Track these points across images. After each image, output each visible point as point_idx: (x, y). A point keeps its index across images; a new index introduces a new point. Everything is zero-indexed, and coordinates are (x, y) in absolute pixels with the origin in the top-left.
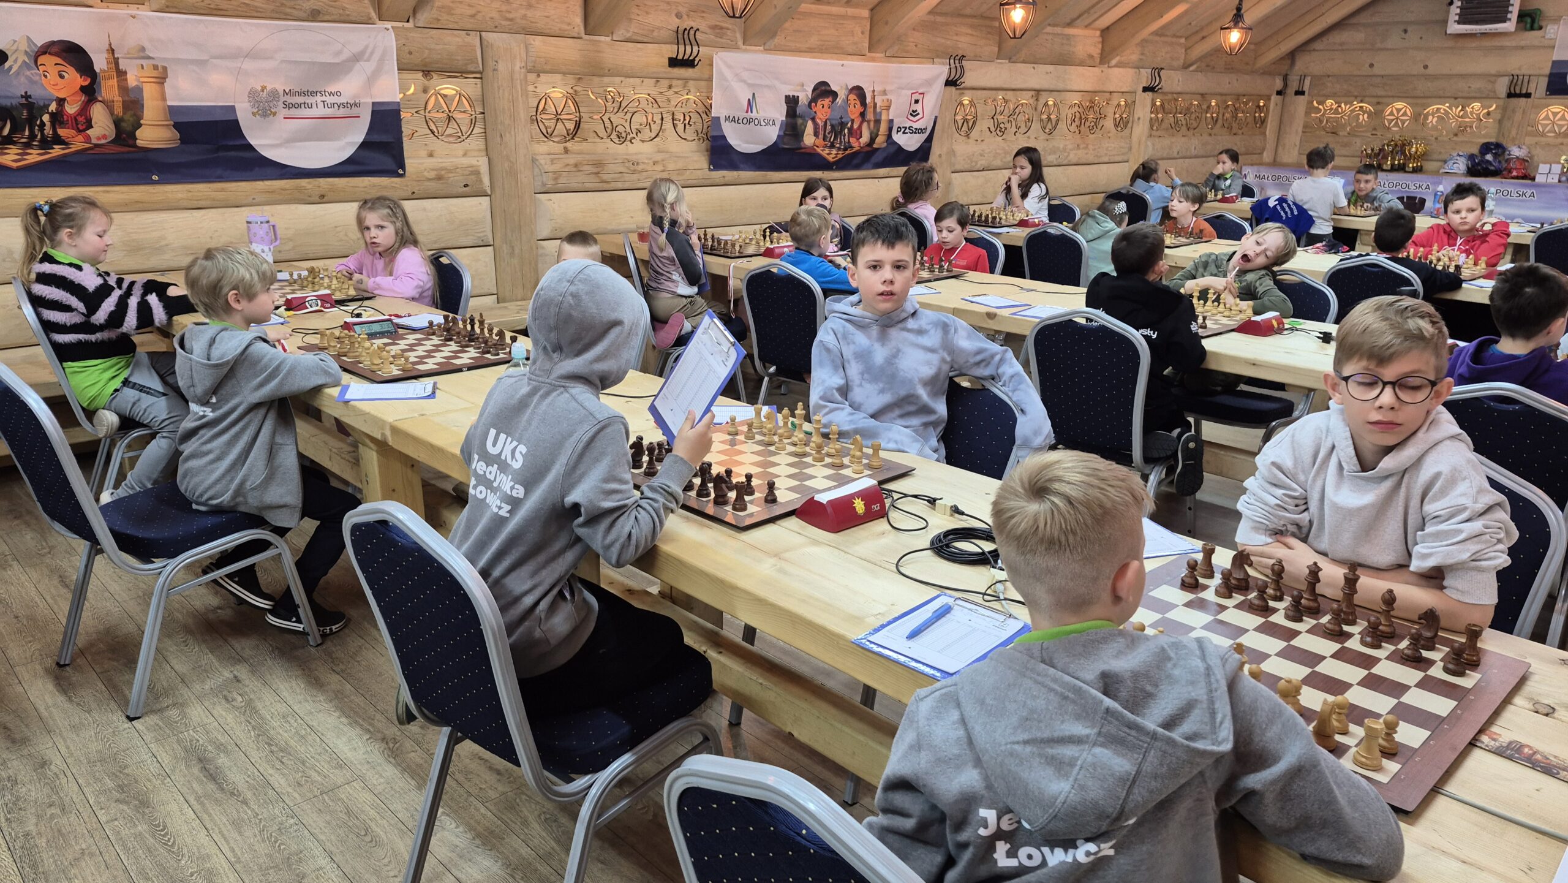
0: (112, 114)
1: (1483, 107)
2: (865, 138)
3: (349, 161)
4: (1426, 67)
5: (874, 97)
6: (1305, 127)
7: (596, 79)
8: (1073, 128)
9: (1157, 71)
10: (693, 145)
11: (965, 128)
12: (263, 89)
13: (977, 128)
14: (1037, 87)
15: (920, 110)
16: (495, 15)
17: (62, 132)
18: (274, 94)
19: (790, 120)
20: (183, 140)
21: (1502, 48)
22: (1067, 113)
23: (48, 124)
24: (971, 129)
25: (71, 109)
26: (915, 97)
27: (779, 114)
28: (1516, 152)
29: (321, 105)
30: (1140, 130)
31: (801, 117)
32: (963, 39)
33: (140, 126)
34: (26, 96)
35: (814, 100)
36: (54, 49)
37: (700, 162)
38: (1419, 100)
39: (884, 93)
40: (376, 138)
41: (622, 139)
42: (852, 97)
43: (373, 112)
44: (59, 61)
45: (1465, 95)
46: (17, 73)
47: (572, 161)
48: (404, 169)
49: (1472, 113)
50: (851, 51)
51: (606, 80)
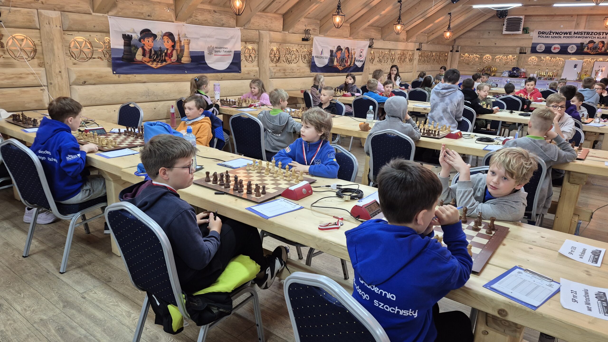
0: (177, 53)
1: (513, 56)
2: (349, 63)
3: (228, 68)
4: (495, 44)
5: (351, 50)
6: (459, 62)
7: (284, 44)
8: (398, 61)
9: (421, 44)
10: (306, 65)
11: (372, 60)
12: (211, 46)
13: (375, 61)
14: (390, 48)
15: (362, 55)
16: (263, 25)
17: (166, 58)
18: (213, 48)
19: (331, 57)
20: (192, 61)
21: (518, 39)
22: (397, 56)
23: (164, 56)
24: (373, 61)
25: (169, 52)
26: (361, 51)
27: (328, 55)
28: (523, 70)
29: (223, 51)
30: (416, 62)
31: (334, 56)
32: (373, 33)
33: (183, 57)
34: (160, 48)
35: (337, 51)
36: (167, 35)
37: (308, 70)
38: (493, 54)
39: (354, 49)
40: (235, 61)
41: (290, 62)
42: (346, 50)
43: (234, 54)
44: (167, 37)
45: (507, 53)
46: (159, 41)
47: (278, 69)
48: (241, 71)
49: (509, 58)
50: (345, 37)
51: (287, 45)
